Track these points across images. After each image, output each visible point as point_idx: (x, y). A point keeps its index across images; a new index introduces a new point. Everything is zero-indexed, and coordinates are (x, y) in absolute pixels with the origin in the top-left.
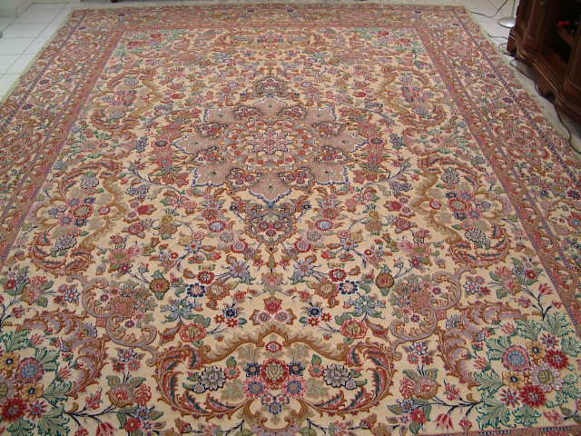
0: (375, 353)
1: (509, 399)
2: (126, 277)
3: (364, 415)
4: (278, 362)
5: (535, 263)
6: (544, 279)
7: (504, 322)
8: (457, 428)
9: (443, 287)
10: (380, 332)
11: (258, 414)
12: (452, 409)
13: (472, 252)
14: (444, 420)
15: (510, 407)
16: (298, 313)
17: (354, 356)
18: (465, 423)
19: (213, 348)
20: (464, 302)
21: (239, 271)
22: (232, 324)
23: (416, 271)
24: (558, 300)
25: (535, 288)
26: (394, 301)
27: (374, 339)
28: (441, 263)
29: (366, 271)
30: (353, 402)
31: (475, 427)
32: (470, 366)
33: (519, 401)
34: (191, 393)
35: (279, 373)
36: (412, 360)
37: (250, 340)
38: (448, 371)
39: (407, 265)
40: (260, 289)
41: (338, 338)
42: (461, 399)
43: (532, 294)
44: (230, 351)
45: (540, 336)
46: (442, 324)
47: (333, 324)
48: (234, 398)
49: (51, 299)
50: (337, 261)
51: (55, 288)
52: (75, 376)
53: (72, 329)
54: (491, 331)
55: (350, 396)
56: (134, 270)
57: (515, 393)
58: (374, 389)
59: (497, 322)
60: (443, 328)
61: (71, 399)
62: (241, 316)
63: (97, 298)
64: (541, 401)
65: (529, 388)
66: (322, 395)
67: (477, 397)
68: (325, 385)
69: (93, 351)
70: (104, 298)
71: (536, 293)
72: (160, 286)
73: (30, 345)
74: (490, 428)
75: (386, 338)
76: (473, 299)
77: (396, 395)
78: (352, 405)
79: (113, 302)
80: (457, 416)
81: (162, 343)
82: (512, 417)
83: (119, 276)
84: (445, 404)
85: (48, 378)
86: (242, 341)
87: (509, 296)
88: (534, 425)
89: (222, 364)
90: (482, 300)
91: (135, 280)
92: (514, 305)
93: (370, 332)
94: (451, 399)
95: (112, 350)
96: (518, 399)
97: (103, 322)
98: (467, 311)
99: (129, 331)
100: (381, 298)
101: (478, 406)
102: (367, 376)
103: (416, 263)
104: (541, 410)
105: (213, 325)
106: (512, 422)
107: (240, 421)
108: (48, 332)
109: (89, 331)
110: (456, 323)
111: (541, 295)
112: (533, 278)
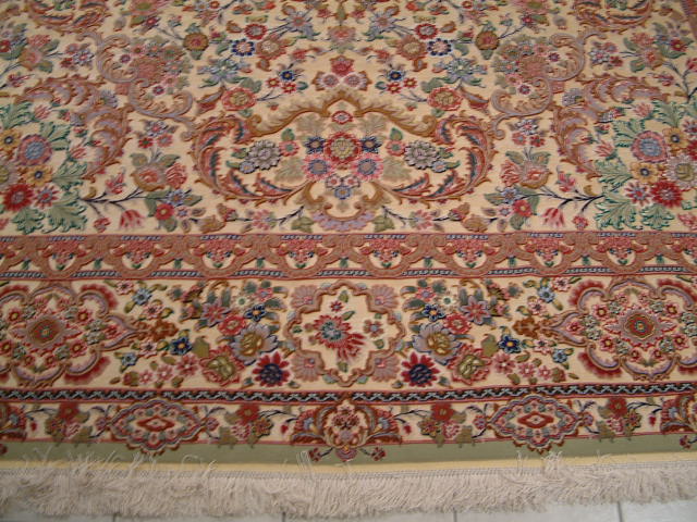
0: (471, 129)
1: (637, 195)
2: (153, 33)
3: (454, 204)
4: (347, 137)
5: (684, 32)
6: (693, 52)
7: (637, 102)
8: (570, 226)
9: (562, 52)
10: (478, 104)
11: (321, 199)
12: (565, 203)
13: (602, 12)
14: (554, 215)
15: (637, 204)
16: (374, 77)
17: (445, 132)
18: (580, 220)
19: (265, 118)
20: (588, 73)
21: (299, 23)
22: (289, 89)
23: (528, 31)
25: (681, 63)
26: (498, 67)
27: (470, 112)
28: (561, 23)
29: (463, 28)
30: (442, 188)
31: (592, 226)
32: (591, 153)
33: (649, 199)
34: (236, 173)
35: (348, 150)
36: (518, 140)
37: (312, 109)
38: (564, 157)
39: (517, 23)
40: (325, 46)
41: (425, 110)
42: (577, 191)
43: (676, 70)
44: (286, 122)
45: (682, 122)
46: (559, 99)
47: (418, 91)
48: (292, 179)
49: (56, 62)
50: (426, 14)
51: (61, 48)
52: (91, 155)
53: (85, 99)
54: (620, 111)
55: (437, 180)
56: (163, 23)
57: (645, 189)
58: (468, 172)
59: (629, 101)
60: (559, 103)
61: (87, 183)
62: (300, 79)
63: (116, 59)
64: (676, 200)
65: (663, 185)
66: (402, 177)
67: (597, 190)
68: (406, 166)
69: (113, 124)
70: (124, 59)
71: (683, 69)
72: (196, 42)
73: (33, 120)
74: (610, 228)
75: (486, 112)
76: (600, 70)
77: (495, 181)
78: (440, 191)
79: (136, 64)
80: (570, 212)
81: (200, 113)
82: (638, 218)
83: (143, 31)
84: (556, 196)
85: (58, 159)
86: (302, 110)
87: (647, 70)
88: (665, 229)
89: (276, 139)
90: (611, 72)
91: (164, 36)
92: (653, 82)
93: (465, 105)
94: (564, 190)
95: (137, 122)
96: (648, 196)
97: (124, 89)
98: (592, 84)
99: (158, 99)
100: (481, 62)
101: (597, 201)
102: (460, 157)
103: (528, 21)
104: (675, 211)
105: (265, 91)
106: (638, 224)
107: (298, 207)
108: (55, 103)
109: (106, 100)
110: (576, 98)
111: (686, 73)
112: (680, 51)
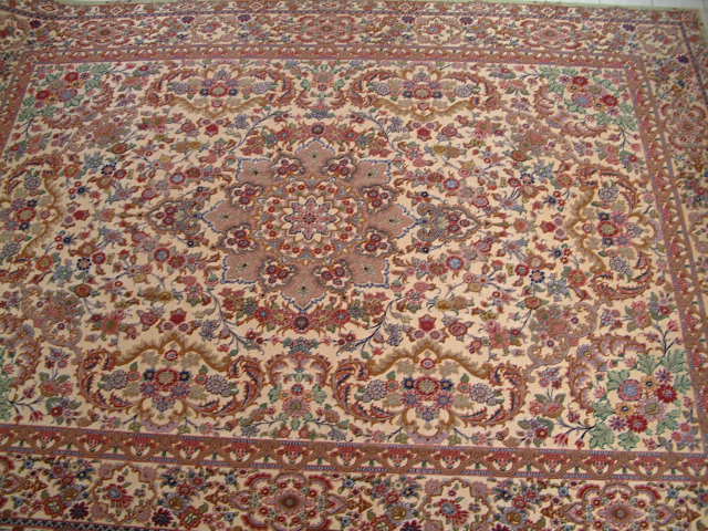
0: (21, 274)
4: (32, 217)
5: (69, 421)
6: (48, 421)
7: (15, 367)
9: (65, 333)
10: (36, 279)
16: (70, 231)
17: (23, 260)
19: (55, 182)
20: (46, 345)
21: (123, 194)
22: (71, 192)
23: (87, 316)
24: (22, 422)
25: (41, 408)
26: (61, 294)
27: (32, 275)
28: (91, 339)
29: (98, 278)
34: (26, 173)
36: (6, 295)
37: (56, 202)
39: (97, 311)
40: (100, 208)
41: (40, 252)
43: (35, 402)
44: (51, 191)
46: (29, 322)
47: (54, 251)
48: (15, 195)
50: (116, 260)
54: (12, 355)
59: (18, 362)
60: (26, 322)
68: (7, 241)
71: (36, 407)
72: (120, 149)
75: (30, 282)
76: (46, 352)
86: (56, 198)
87: (39, 382)
93: (39, 272)
100: (67, 286)
103: (96, 318)
111: (32, 409)
112: (52, 412)
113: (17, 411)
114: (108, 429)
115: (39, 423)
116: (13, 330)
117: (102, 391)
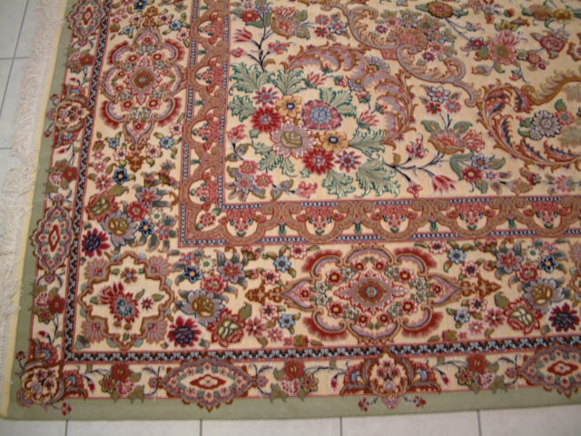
1: (264, 96)
5: (496, 187)
6: (464, 189)
7: (378, 116)
8: (234, 46)
9: (437, 65)
12: (257, 44)
13: (509, 111)
14: (245, 36)
15: (254, 94)
18: (239, 53)
23: (463, 43)
24: (421, 194)
25: (443, 169)
31: (233, 60)
32: (311, 69)
33: (261, 105)
36: (319, 19)
38: (305, 49)
39: (472, 35)
42: (268, 53)
43: (432, 163)
45: (357, 152)
46: (374, 54)
54: (365, 99)
57: (272, 103)
59: (379, 109)
60: (368, 53)
64: (259, 125)
65: (276, 119)
67: (269, 68)
74: (231, 72)
76: (419, 92)
80: (248, 47)
82: (242, 94)
84: (263, 39)
88: (229, 112)
90: (417, 101)
92: (410, 136)
94: (269, 45)
96: (264, 104)
101: (259, 67)
103: (476, 44)
104: (248, 123)
106: (235, 92)
111: (431, 174)
112: (465, 175)
113: (409, 179)
114: (560, 193)
115: (451, 194)
116: (354, 65)
117: (528, 141)
